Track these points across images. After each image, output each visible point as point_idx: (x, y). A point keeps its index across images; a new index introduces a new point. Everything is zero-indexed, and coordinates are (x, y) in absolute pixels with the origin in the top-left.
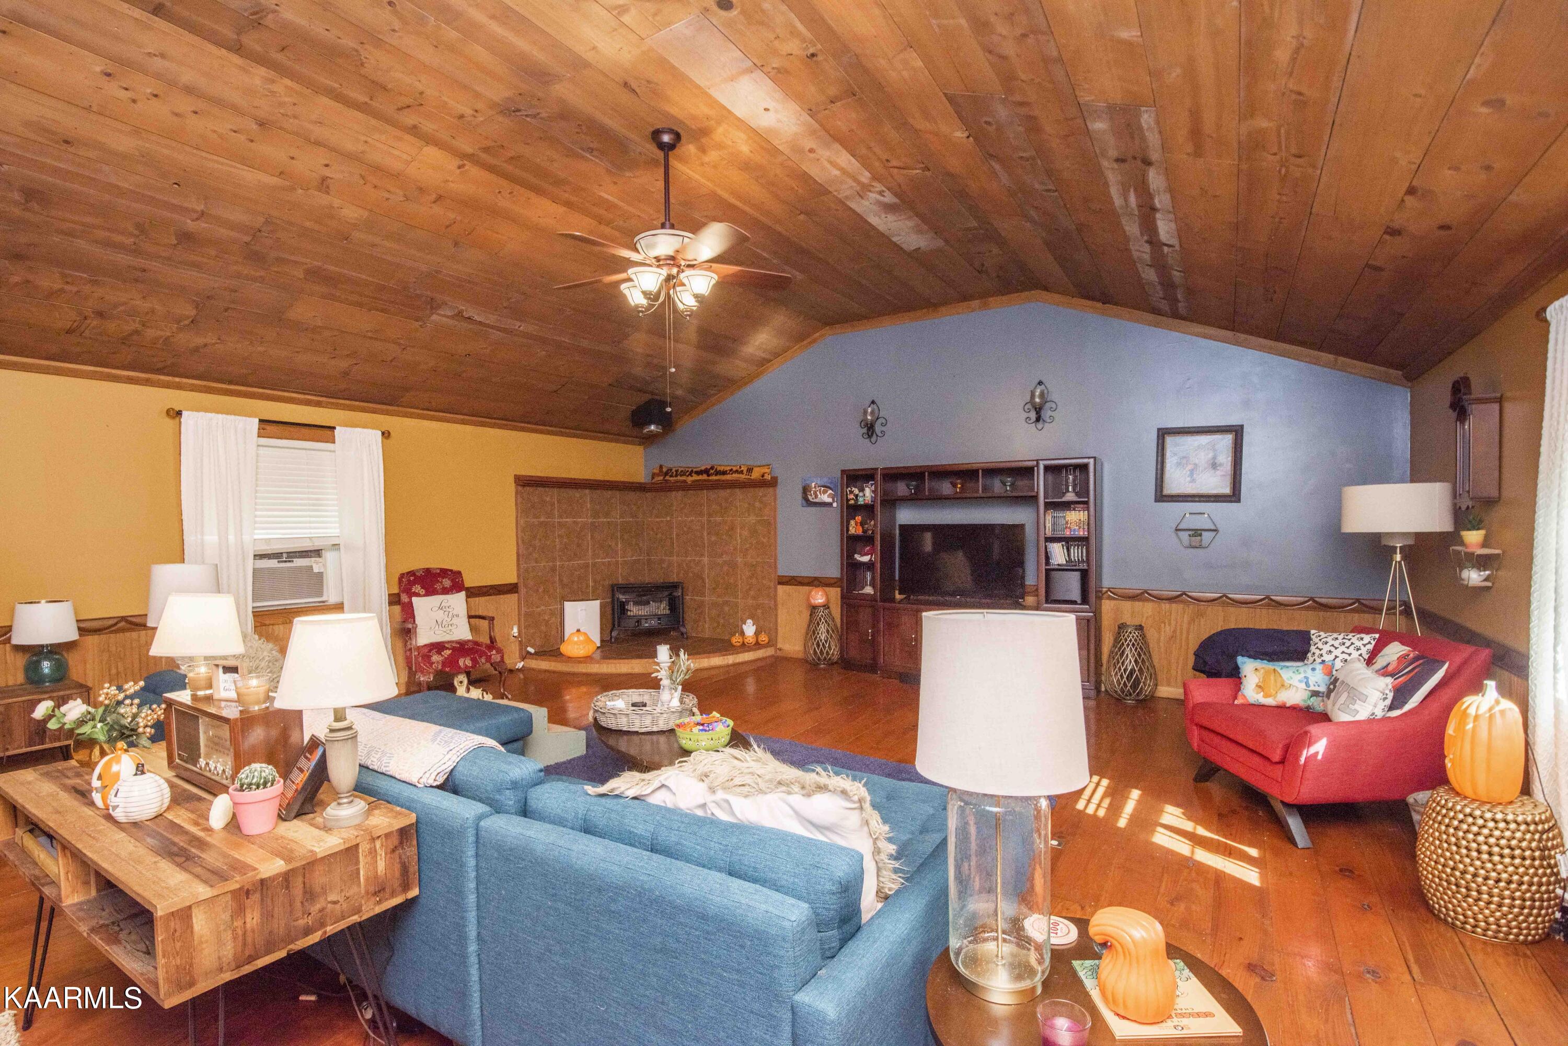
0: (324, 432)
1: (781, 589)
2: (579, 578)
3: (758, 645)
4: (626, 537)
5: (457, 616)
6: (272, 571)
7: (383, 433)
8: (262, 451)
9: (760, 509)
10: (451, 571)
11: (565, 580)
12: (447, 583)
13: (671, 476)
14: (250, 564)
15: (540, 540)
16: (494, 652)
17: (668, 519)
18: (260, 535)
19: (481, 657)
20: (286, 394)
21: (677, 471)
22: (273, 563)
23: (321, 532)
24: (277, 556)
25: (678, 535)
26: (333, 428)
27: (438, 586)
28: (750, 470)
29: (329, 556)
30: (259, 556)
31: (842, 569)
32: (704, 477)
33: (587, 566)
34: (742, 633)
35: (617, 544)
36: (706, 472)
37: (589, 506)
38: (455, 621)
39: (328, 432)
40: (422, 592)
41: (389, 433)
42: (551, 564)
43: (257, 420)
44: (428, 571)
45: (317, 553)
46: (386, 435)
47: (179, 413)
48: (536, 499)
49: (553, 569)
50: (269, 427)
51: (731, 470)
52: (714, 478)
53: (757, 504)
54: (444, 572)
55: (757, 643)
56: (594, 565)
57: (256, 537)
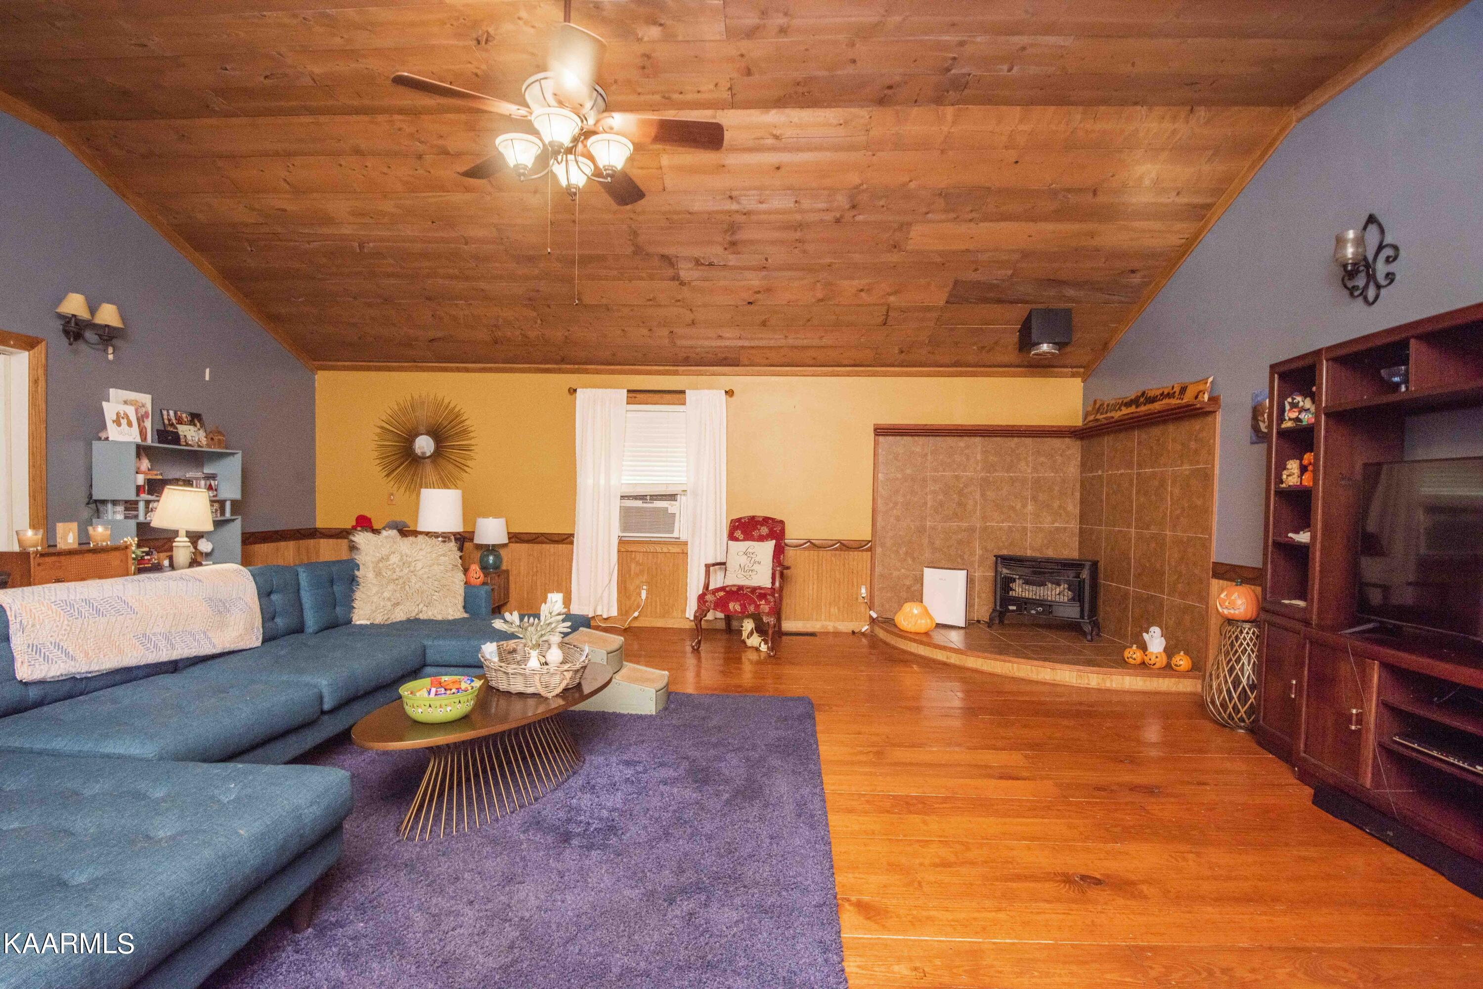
0: (677, 395)
1: (1215, 584)
2: (960, 542)
3: (1168, 669)
4: (1042, 497)
5: (759, 563)
6: (638, 509)
7: (726, 392)
8: (629, 415)
9: (1196, 452)
10: (773, 519)
11: (938, 543)
12: (764, 530)
13: (1102, 414)
14: (616, 504)
15: (904, 496)
16: (763, 602)
17: (1100, 473)
18: (627, 479)
19: (750, 605)
20: (649, 368)
21: (1108, 405)
22: (639, 503)
23: (676, 480)
24: (642, 498)
25: (1107, 495)
26: (683, 392)
27: (755, 533)
28: (1183, 390)
29: (682, 499)
30: (623, 497)
31: (1265, 555)
32: (1133, 409)
33: (971, 530)
34: (1143, 647)
35: (1024, 506)
36: (1135, 402)
37: (979, 457)
38: (756, 567)
39: (681, 396)
40: (741, 537)
41: (733, 392)
42: (918, 523)
43: (625, 391)
44: (753, 518)
45: (672, 497)
46: (730, 393)
47: (575, 391)
48: (901, 450)
49: (921, 530)
50: (635, 395)
51: (1162, 394)
52: (1143, 408)
53: (1193, 445)
54: (766, 520)
55: (1168, 666)
56: (985, 529)
57: (623, 482)
